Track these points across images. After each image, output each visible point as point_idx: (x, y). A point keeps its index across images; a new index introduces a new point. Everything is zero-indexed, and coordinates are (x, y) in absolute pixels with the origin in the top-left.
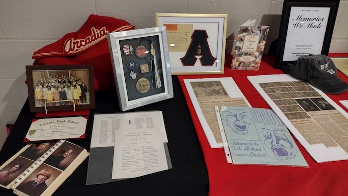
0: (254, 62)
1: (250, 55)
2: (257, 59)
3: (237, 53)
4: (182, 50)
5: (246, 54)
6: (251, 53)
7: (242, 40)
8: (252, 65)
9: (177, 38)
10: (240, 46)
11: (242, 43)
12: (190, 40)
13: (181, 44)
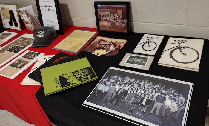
1: (29, 23)
2: (32, 26)
3: (24, 22)
8: (32, 28)
10: (23, 19)
11: (23, 17)
12: (9, 14)
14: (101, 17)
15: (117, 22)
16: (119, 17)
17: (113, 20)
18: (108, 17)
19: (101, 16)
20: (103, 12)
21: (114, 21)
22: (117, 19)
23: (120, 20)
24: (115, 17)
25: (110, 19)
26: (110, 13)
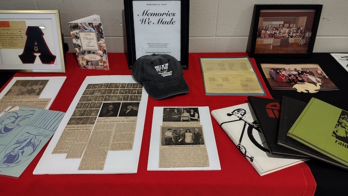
0: (101, 61)
1: (94, 53)
2: (103, 58)
3: (78, 51)
4: (20, 47)
5: (89, 52)
6: (95, 51)
7: (77, 37)
8: (100, 64)
9: (12, 35)
10: (77, 43)
11: (79, 40)
12: (25, 38)
13: (17, 41)
14: (263, 32)
15: (292, 37)
16: (299, 29)
17: (285, 35)
18: (277, 29)
19: (264, 28)
20: (270, 23)
21: (287, 37)
22: (293, 33)
23: (298, 34)
24: (291, 29)
25: (280, 33)
26: (282, 23)
